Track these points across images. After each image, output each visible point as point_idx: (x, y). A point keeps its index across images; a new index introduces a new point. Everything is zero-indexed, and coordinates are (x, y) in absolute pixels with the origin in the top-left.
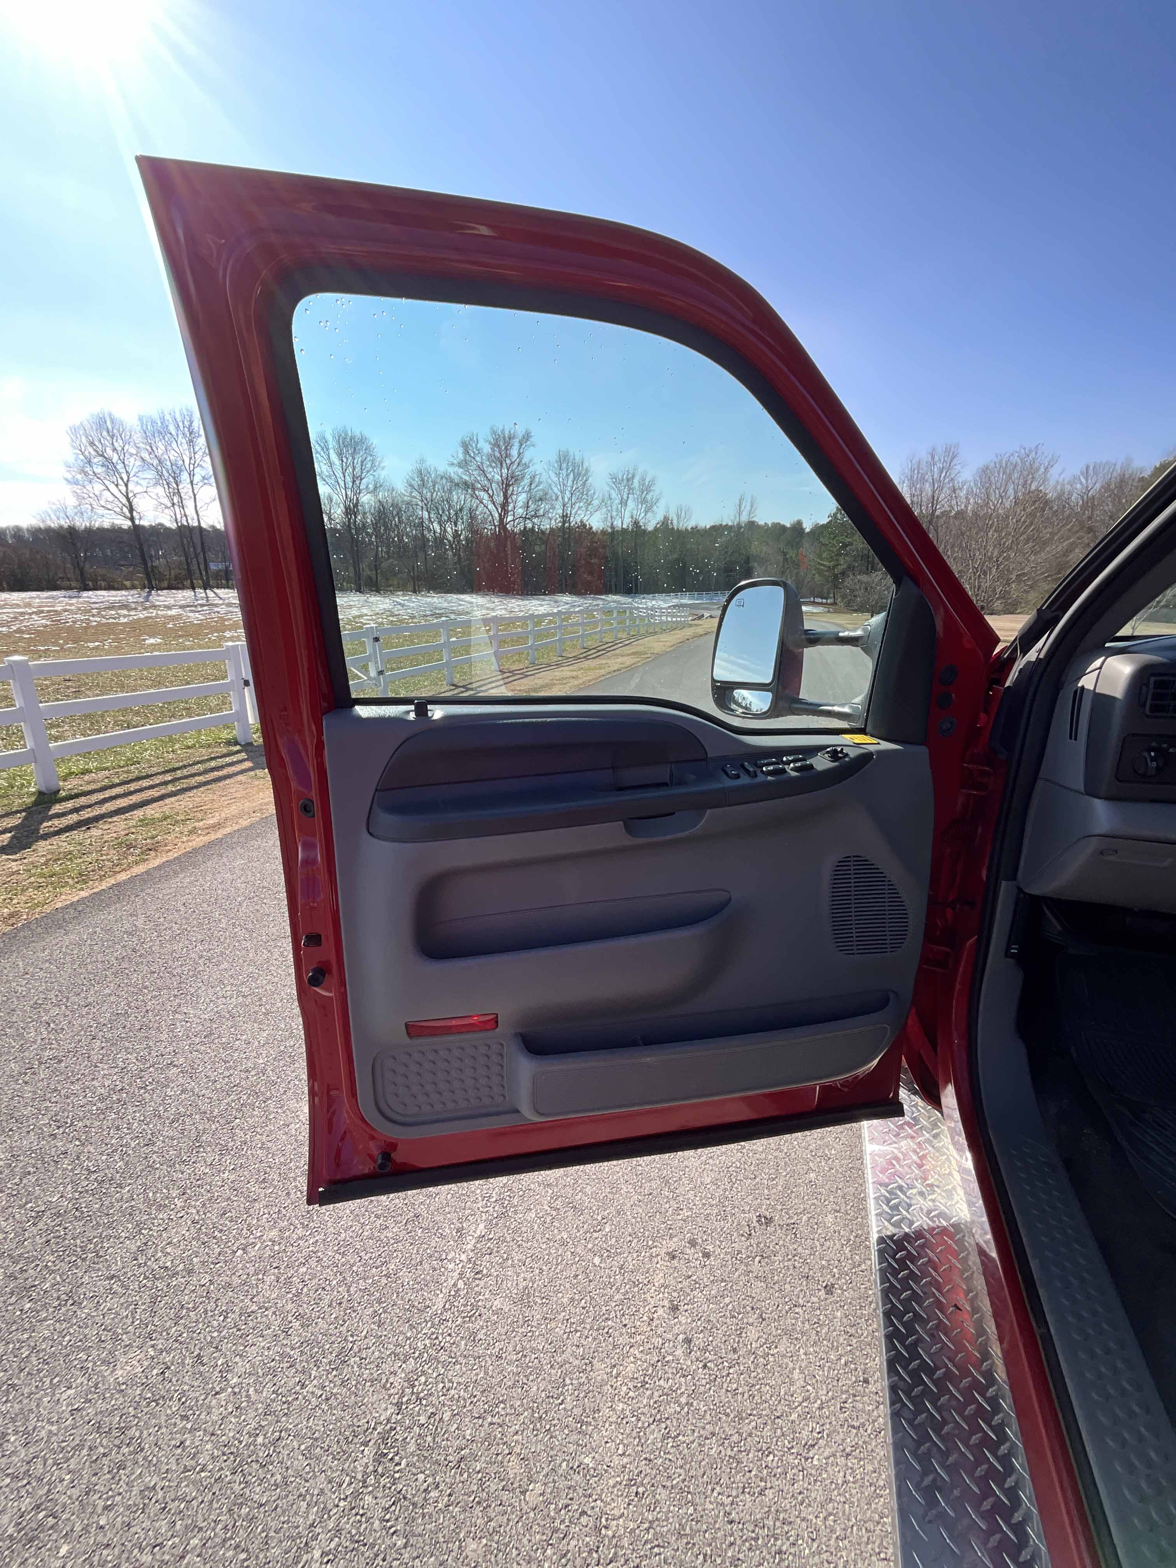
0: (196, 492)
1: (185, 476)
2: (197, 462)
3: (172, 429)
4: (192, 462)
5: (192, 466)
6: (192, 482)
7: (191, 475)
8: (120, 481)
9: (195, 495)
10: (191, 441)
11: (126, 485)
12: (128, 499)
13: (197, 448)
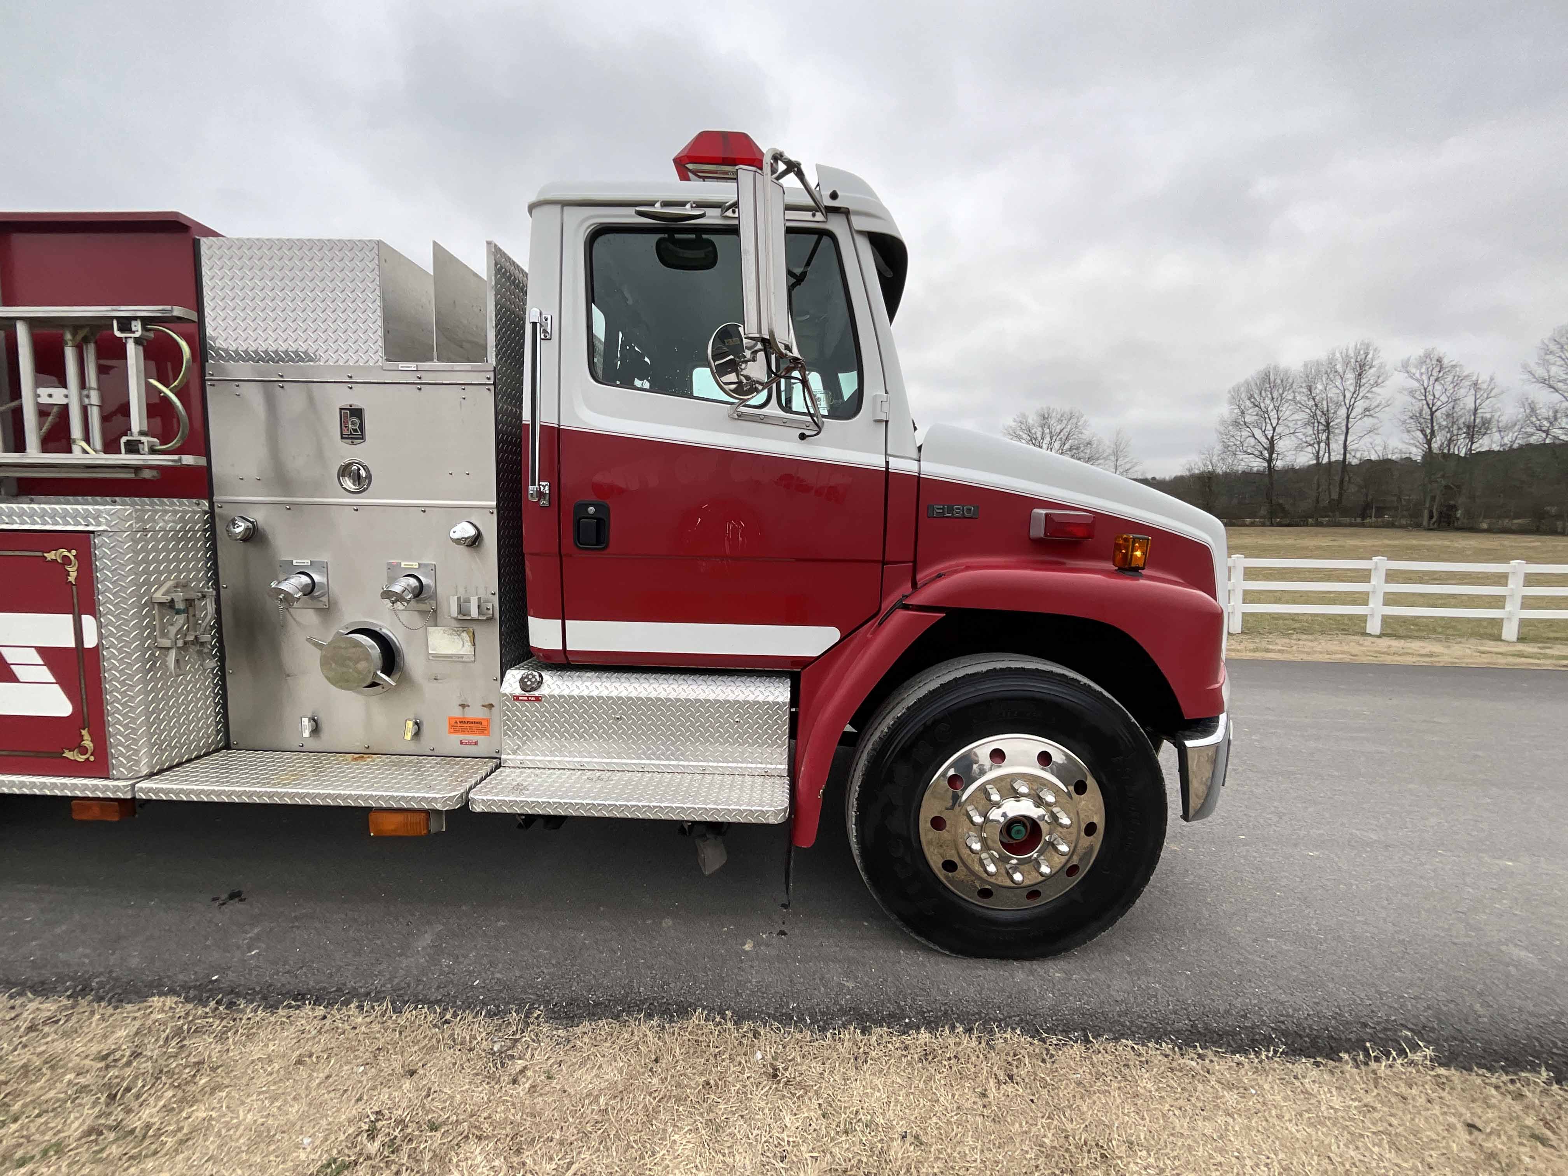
0: (1350, 426)
1: (1343, 412)
2: (1361, 395)
3: (1339, 368)
4: (1355, 396)
5: (1353, 400)
6: (1348, 417)
7: (1350, 408)
8: (1269, 427)
9: (1348, 429)
10: (1360, 375)
11: (1274, 429)
12: (1272, 441)
13: (1363, 381)
